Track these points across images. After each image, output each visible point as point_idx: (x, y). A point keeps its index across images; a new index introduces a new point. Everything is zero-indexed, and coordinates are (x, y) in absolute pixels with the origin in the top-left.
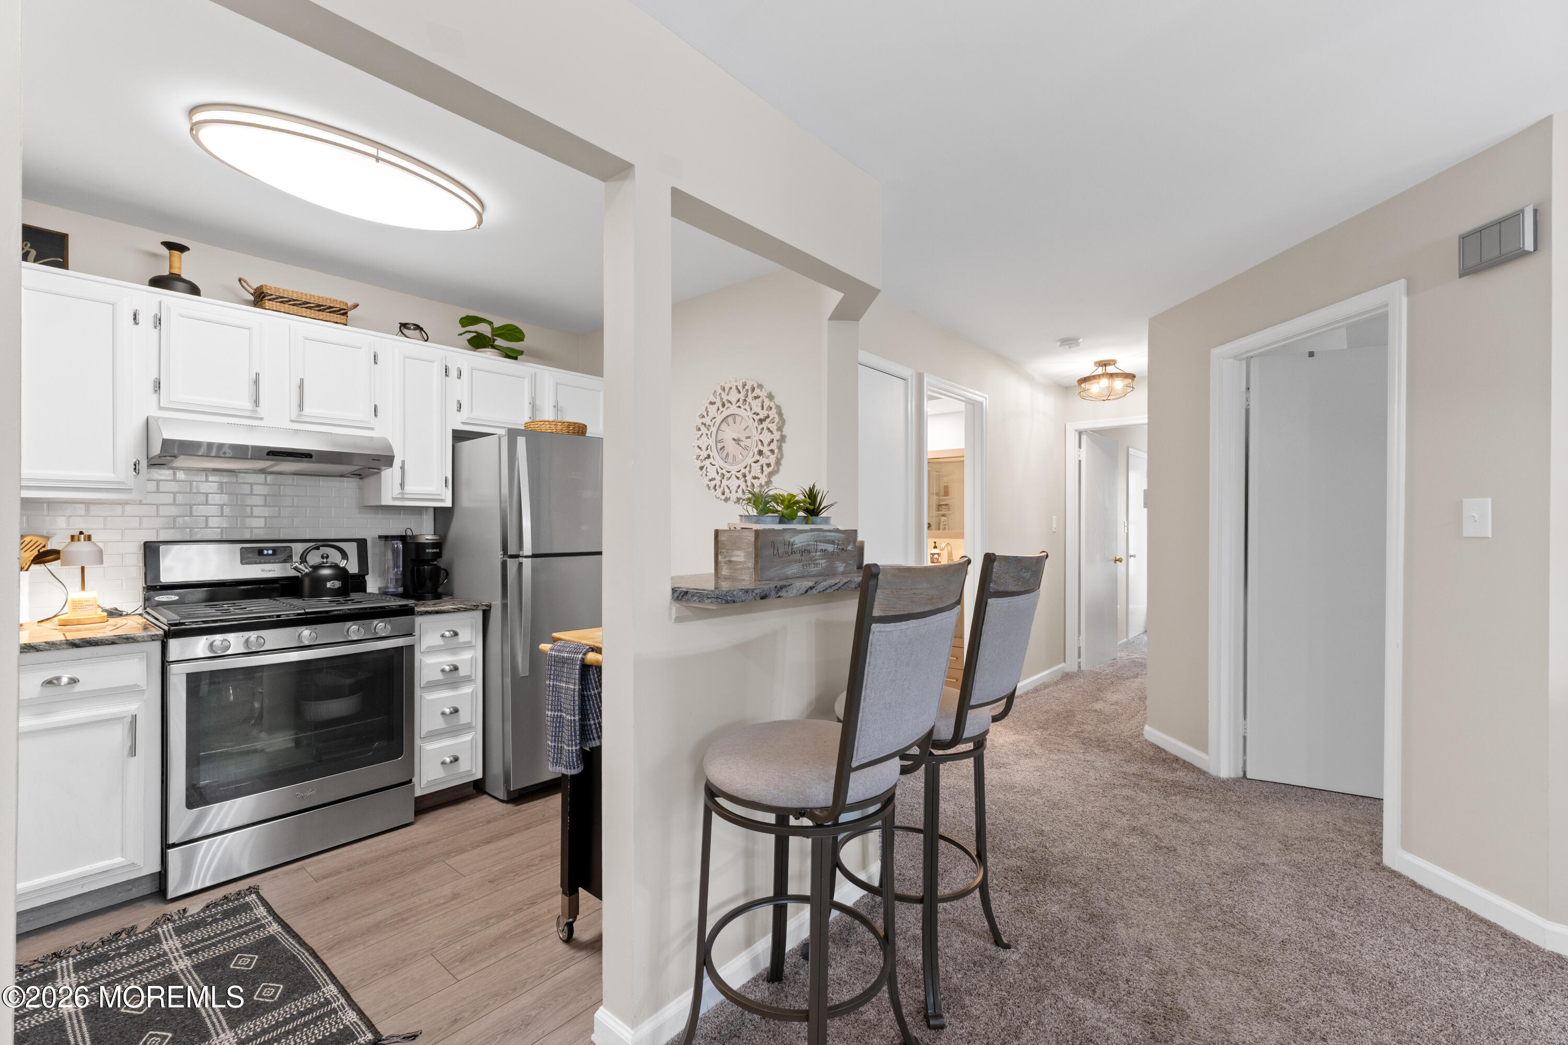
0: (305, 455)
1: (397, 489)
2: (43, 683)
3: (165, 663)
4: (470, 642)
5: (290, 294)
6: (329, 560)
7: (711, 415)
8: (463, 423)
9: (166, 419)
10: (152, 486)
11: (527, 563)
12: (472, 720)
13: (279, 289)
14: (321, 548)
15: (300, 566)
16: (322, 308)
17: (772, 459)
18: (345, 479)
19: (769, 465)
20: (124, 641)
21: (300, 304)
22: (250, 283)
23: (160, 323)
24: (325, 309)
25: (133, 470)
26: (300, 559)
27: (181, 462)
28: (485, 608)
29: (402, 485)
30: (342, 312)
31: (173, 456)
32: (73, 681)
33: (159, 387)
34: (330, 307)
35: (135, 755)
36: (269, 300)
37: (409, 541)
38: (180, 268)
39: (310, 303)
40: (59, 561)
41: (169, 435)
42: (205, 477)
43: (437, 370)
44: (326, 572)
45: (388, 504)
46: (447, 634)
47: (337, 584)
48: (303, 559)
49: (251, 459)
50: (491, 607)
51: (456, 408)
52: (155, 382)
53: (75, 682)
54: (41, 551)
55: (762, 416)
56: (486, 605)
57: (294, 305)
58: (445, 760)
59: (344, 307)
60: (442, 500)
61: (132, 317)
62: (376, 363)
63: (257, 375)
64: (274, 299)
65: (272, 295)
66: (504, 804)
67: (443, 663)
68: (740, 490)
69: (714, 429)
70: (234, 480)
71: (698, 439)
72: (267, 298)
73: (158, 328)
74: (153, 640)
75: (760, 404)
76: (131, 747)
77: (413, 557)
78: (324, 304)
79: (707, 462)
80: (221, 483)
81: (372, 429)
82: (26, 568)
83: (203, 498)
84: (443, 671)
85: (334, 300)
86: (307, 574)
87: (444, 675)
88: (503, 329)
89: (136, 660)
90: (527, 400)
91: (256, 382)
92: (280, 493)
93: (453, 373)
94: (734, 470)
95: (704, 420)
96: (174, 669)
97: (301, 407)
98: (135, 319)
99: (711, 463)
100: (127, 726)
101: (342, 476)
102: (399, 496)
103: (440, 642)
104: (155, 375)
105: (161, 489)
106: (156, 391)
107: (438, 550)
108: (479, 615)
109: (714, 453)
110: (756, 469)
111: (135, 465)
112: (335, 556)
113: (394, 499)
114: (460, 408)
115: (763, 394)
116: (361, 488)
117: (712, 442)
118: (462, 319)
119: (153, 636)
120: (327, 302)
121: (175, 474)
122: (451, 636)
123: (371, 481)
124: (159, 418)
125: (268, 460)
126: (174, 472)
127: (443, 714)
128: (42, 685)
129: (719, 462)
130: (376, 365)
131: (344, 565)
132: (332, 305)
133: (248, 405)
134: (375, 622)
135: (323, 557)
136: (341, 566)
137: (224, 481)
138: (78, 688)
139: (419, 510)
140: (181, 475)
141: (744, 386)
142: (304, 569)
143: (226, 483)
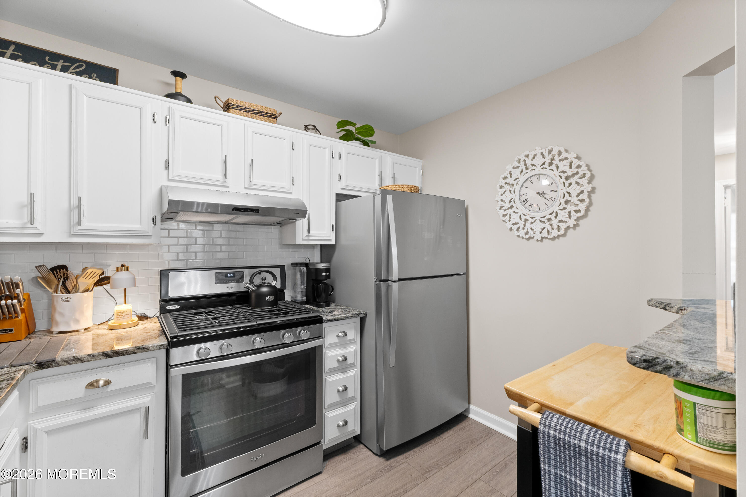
0: (254, 211)
1: (306, 233)
2: (88, 384)
3: (168, 367)
4: (353, 339)
5: (245, 104)
6: (266, 281)
7: (514, 177)
8: (342, 189)
9: (172, 187)
10: (165, 233)
11: (395, 286)
12: (355, 395)
13: (238, 101)
14: (261, 273)
15: (250, 286)
16: (262, 113)
17: (582, 207)
18: (273, 227)
19: (577, 211)
20: (141, 351)
21: (250, 111)
22: (221, 99)
23: (169, 122)
24: (264, 114)
25: (152, 223)
26: (250, 281)
27: (182, 216)
28: (363, 315)
29: (308, 230)
30: (274, 116)
31: (176, 213)
32: (107, 383)
33: (168, 166)
34: (267, 113)
35: (148, 438)
36: (232, 108)
37: (310, 267)
38: (181, 89)
39: (256, 110)
40: (110, 284)
41: (173, 197)
42: (195, 227)
43: (328, 154)
44: (265, 290)
45: (300, 243)
46: (340, 334)
47: (271, 298)
48: (251, 282)
49: (221, 213)
50: (366, 315)
51: (338, 179)
52: (166, 162)
53: (109, 384)
54: (101, 277)
55: (570, 174)
56: (364, 314)
57: (246, 112)
58: (339, 424)
59: (275, 113)
60: (330, 240)
61: (152, 117)
62: (293, 149)
63: (226, 156)
64: (235, 108)
65: (234, 105)
66: (377, 457)
67: (337, 355)
68: (545, 231)
69: (517, 187)
70: (211, 228)
71: (502, 195)
72: (231, 107)
73: (168, 125)
74: (160, 349)
75: (569, 164)
76: (146, 430)
77: (314, 278)
78: (263, 111)
79: (510, 212)
80: (204, 230)
81: (291, 193)
82: (90, 289)
83: (194, 240)
84: (338, 361)
85: (269, 108)
86: (253, 291)
87: (338, 364)
88: (361, 129)
89: (149, 364)
90: (377, 174)
91: (225, 162)
92: (236, 237)
93: (337, 156)
94: (538, 216)
95: (506, 181)
96: (173, 371)
97: (251, 178)
98: (154, 119)
99: (514, 212)
100: (143, 414)
101: (271, 225)
102: (306, 238)
103: (336, 340)
104: (166, 158)
105: (171, 235)
106: (166, 168)
107: (329, 274)
108: (358, 320)
109: (518, 204)
110: (563, 215)
111: (153, 219)
112: (269, 278)
113: (303, 239)
114: (341, 179)
115: (572, 156)
116: (281, 233)
117: (515, 196)
118: (339, 122)
119: (160, 346)
120: (265, 110)
121: (178, 225)
122: (343, 336)
123: (288, 228)
124: (168, 186)
125: (232, 214)
126: (178, 224)
127: (338, 391)
128: (86, 388)
129: (522, 210)
130: (293, 151)
131: (274, 284)
132: (268, 112)
133: (220, 177)
134: (299, 329)
135: (262, 279)
136: (273, 285)
137: (206, 229)
138: (111, 388)
139: (312, 246)
140: (182, 226)
141: (550, 151)
142: (252, 287)
143: (207, 230)
